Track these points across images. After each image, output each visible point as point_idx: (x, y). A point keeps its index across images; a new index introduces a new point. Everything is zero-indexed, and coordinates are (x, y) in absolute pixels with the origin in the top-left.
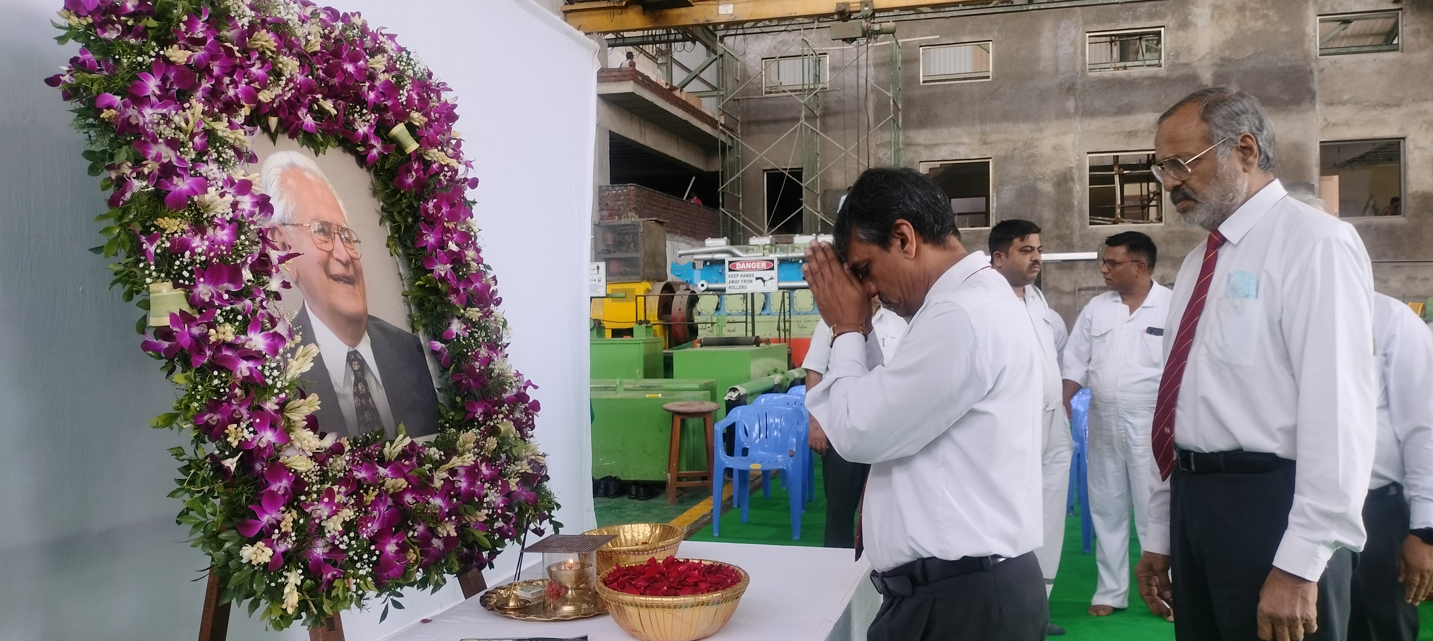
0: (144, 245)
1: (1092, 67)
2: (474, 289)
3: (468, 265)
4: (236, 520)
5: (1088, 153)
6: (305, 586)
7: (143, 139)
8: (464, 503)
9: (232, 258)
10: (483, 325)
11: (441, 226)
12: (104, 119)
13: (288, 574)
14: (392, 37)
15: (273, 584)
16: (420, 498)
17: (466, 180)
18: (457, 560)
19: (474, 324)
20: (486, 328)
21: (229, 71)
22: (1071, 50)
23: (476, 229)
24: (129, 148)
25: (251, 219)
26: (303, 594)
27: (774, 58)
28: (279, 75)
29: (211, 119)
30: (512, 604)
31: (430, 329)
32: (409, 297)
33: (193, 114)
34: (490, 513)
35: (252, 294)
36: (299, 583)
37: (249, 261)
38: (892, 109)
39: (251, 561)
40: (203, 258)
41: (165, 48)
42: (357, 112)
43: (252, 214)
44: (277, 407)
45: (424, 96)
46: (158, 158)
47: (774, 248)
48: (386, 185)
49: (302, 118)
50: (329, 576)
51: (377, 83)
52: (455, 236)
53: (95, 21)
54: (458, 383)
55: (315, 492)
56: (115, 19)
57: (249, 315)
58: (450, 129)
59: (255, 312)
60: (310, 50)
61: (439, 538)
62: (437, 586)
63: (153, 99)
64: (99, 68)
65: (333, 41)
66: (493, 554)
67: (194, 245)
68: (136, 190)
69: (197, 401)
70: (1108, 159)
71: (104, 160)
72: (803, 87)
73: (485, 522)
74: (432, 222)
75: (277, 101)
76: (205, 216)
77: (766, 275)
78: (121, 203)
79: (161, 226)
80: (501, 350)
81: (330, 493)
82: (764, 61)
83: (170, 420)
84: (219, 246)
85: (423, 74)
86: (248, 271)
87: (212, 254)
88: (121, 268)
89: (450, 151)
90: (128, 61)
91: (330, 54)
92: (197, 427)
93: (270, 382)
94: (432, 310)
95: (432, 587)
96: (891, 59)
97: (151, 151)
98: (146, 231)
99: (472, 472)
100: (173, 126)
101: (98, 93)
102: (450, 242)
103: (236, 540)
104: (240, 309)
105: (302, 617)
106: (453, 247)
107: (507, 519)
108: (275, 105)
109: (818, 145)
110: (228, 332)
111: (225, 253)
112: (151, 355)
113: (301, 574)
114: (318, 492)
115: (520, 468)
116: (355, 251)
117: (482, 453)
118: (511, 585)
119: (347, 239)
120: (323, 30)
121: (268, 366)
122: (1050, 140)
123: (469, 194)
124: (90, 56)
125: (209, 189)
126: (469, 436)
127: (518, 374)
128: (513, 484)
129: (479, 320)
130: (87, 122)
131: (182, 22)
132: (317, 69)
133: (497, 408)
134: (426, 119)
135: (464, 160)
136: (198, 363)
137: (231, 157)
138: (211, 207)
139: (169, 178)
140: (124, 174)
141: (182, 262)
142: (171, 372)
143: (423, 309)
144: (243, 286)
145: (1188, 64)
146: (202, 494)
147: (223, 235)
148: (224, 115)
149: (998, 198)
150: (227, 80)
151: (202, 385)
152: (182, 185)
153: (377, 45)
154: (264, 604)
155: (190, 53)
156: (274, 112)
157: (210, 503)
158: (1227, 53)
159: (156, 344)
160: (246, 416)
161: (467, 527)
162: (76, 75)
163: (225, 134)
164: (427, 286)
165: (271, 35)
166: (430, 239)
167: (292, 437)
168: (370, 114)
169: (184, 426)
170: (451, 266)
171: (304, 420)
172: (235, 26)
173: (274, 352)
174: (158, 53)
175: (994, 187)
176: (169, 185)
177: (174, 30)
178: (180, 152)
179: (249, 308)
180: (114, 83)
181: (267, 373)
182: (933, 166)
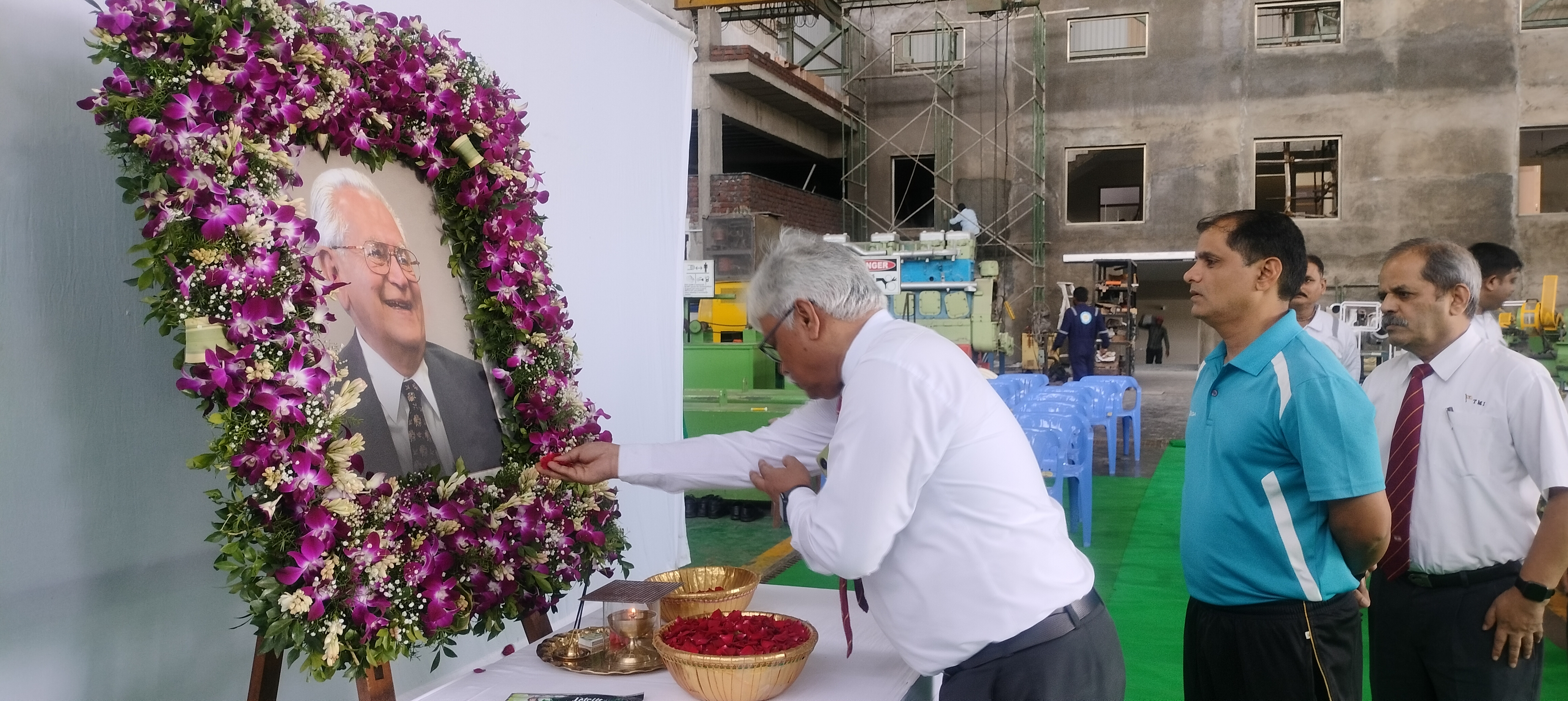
0: (179, 279)
1: (1262, 42)
2: (541, 312)
3: (535, 287)
4: (275, 567)
5: (1255, 139)
6: (347, 636)
7: (178, 165)
8: (524, 544)
9: (272, 290)
10: (550, 351)
11: (506, 245)
12: (137, 145)
13: (329, 624)
14: (454, 42)
15: (313, 634)
16: (473, 542)
17: (535, 194)
18: (516, 605)
19: (541, 351)
20: (553, 355)
21: (273, 88)
22: (1238, 23)
23: (545, 248)
24: (164, 176)
25: (294, 247)
26: (345, 644)
27: (905, 33)
28: (328, 89)
29: (252, 141)
30: (571, 654)
31: (494, 355)
32: (472, 321)
33: (231, 138)
34: (553, 554)
35: (294, 327)
36: (341, 633)
37: (290, 294)
38: (1034, 89)
39: (289, 611)
40: (240, 292)
41: (203, 67)
42: (416, 125)
43: (296, 242)
44: (320, 447)
45: (490, 104)
46: (193, 185)
47: (898, 245)
48: (447, 201)
49: (354, 134)
50: (373, 625)
51: (437, 93)
52: (521, 255)
53: (129, 39)
54: (522, 414)
55: (359, 538)
56: (151, 36)
57: (290, 350)
58: (517, 140)
59: (297, 346)
60: (363, 60)
61: (496, 581)
62: (494, 633)
63: (190, 121)
64: (134, 89)
65: (389, 49)
66: (557, 597)
67: (231, 278)
68: (170, 220)
69: (235, 443)
70: (1277, 146)
71: (138, 188)
72: (936, 64)
73: (547, 564)
74: (497, 241)
75: (326, 116)
76: (243, 246)
77: (888, 276)
78: (155, 234)
79: (197, 258)
80: (570, 377)
81: (375, 539)
82: (893, 36)
83: (207, 461)
84: (258, 279)
85: (488, 81)
86: (291, 303)
87: (249, 288)
88: (158, 300)
89: (518, 163)
90: (163, 82)
91: (385, 64)
92: (234, 469)
93: (311, 421)
94: (496, 335)
95: (488, 633)
96: (1035, 34)
97: (186, 178)
98: (181, 262)
99: (533, 512)
100: (211, 150)
101: (132, 117)
102: (515, 262)
103: (275, 588)
104: (280, 344)
105: (345, 668)
106: (518, 268)
107: (569, 560)
108: (324, 121)
109: (952, 129)
110: (266, 370)
111: (264, 285)
112: (186, 394)
113: (343, 624)
114: (361, 537)
115: (586, 505)
116: (413, 273)
117: (545, 490)
118: (571, 632)
119: (404, 261)
120: (379, 38)
121: (310, 404)
122: (1212, 124)
123: (539, 208)
124: (124, 77)
125: (248, 217)
126: (530, 473)
127: (589, 404)
128: (578, 524)
129: (546, 346)
130: (121, 147)
131: (222, 38)
132: (371, 81)
133: (564, 440)
134: (491, 130)
135: (533, 173)
136: (235, 402)
137: (273, 181)
138: (250, 236)
139: (206, 206)
140: (159, 202)
141: (219, 295)
142: (208, 411)
143: (486, 334)
144: (284, 319)
145: (1370, 40)
146: (240, 538)
147: (263, 265)
148: (266, 136)
149: (1152, 188)
150: (269, 99)
151: (240, 426)
152: (219, 213)
153: (438, 52)
154: (304, 655)
155: (228, 72)
156: (324, 129)
157: (248, 549)
158: (1416, 27)
159: (193, 382)
160: (286, 458)
161: (528, 569)
162: (108, 97)
163: (267, 157)
164: (490, 310)
165: (319, 46)
166: (495, 259)
167: (335, 479)
168: (429, 127)
169: (221, 469)
170: (516, 288)
171: (349, 461)
172: (280, 40)
173: (317, 388)
174: (194, 73)
175: (1148, 176)
176: (206, 213)
177: (213, 47)
178: (217, 178)
179: (291, 342)
180: (148, 106)
181: (308, 413)
182: (1080, 153)
